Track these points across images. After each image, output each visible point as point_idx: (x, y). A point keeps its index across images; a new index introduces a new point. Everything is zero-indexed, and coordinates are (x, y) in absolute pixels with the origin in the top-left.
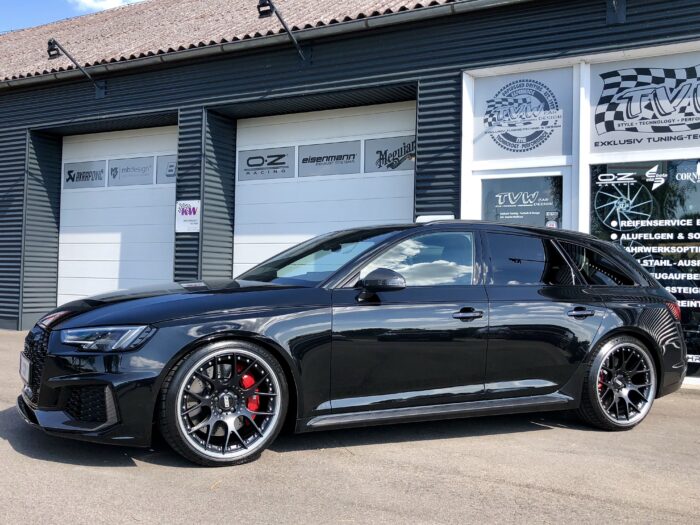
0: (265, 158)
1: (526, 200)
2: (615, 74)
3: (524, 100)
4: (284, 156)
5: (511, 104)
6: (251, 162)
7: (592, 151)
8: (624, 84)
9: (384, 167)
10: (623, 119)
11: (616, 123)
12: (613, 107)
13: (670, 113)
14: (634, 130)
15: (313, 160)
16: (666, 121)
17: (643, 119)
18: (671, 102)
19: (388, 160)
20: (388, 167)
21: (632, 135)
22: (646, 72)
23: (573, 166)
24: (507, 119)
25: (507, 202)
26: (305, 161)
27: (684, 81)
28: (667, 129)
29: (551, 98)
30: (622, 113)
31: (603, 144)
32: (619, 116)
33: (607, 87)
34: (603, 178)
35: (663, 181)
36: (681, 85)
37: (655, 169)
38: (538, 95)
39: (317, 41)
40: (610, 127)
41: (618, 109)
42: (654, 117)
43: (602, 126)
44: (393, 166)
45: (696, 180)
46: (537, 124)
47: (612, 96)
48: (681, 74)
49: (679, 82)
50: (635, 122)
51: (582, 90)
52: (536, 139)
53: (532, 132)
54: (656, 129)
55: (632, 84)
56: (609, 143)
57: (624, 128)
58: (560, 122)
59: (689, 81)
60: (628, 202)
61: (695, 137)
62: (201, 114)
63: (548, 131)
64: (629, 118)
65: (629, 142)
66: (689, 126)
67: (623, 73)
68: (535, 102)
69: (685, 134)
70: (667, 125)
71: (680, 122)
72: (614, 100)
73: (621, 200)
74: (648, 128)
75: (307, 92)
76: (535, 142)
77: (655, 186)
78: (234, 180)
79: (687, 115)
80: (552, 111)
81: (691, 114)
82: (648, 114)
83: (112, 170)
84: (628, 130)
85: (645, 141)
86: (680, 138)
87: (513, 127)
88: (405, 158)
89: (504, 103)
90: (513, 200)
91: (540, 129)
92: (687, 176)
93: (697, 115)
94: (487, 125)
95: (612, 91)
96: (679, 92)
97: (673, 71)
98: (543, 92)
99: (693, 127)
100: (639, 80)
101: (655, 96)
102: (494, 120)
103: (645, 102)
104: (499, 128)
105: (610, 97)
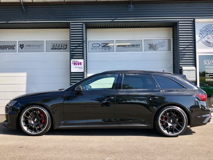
3: (212, 31)
6: (94, 45)
15: (122, 46)
25: (207, 63)
44: (155, 49)
87: (209, 39)
88: (160, 47)
89: (206, 31)
90: (210, 62)
94: (200, 37)
102: (202, 36)
104: (204, 39)
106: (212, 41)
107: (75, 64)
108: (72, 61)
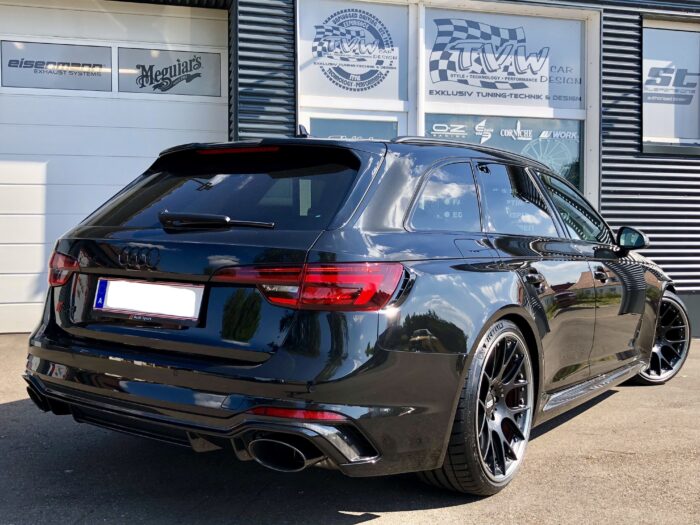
2: (448, 22)
3: (358, 33)
5: (343, 34)
7: (427, 100)
8: (456, 34)
9: (149, 87)
10: (454, 69)
11: (449, 72)
13: (495, 71)
14: (466, 82)
16: (492, 78)
17: (473, 72)
18: (497, 59)
19: (155, 79)
20: (155, 87)
21: (462, 87)
22: (475, 25)
24: (337, 50)
26: (13, 64)
27: (507, 41)
28: (492, 86)
29: (385, 36)
30: (454, 63)
31: (438, 93)
32: (451, 66)
33: (441, 34)
34: (436, 127)
35: (490, 136)
36: (505, 45)
37: (483, 123)
38: (371, 29)
40: (443, 76)
41: (451, 59)
42: (483, 72)
43: (436, 74)
44: (162, 88)
45: (516, 137)
46: (372, 62)
47: (446, 44)
48: (505, 34)
50: (466, 75)
52: (371, 79)
53: (367, 70)
54: (485, 85)
55: (463, 35)
56: (443, 93)
57: (456, 79)
58: (396, 63)
59: (511, 42)
61: (516, 96)
63: (384, 71)
64: (460, 68)
65: (461, 93)
66: (511, 85)
67: (455, 22)
68: (370, 37)
69: (508, 92)
70: (493, 81)
71: (504, 80)
72: (447, 49)
74: (477, 82)
76: (369, 82)
77: (483, 140)
79: (509, 74)
80: (387, 49)
81: (512, 74)
82: (477, 68)
84: (460, 81)
85: (475, 94)
86: (503, 96)
87: (346, 62)
89: (335, 32)
91: (375, 69)
92: (509, 133)
93: (518, 76)
94: (315, 53)
95: (445, 39)
96: (503, 51)
97: (498, 29)
98: (378, 27)
99: (515, 86)
100: (470, 32)
101: (483, 51)
102: (324, 49)
103: (475, 55)
104: (330, 61)
105: (445, 45)
106: (356, 70)
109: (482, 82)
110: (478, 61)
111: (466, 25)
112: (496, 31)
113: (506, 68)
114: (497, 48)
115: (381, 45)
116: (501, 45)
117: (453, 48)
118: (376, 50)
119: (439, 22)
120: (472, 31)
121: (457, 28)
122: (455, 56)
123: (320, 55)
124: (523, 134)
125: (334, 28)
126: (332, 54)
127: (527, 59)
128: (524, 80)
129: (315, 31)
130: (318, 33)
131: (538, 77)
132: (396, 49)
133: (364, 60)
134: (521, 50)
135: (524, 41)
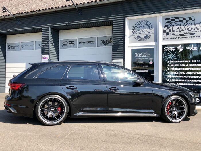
0: (68, 42)
1: (144, 55)
2: (169, 19)
3: (143, 26)
4: (73, 41)
5: (139, 27)
6: (64, 43)
7: (162, 41)
8: (171, 22)
9: (103, 45)
10: (171, 32)
11: (169, 33)
12: (168, 28)
13: (184, 30)
14: (174, 35)
15: (82, 43)
16: (183, 33)
17: (177, 32)
18: (185, 27)
19: (104, 43)
21: (174, 36)
22: (178, 18)
23: (157, 45)
24: (138, 31)
25: (138, 56)
26: (80, 43)
27: (188, 21)
28: (183, 35)
29: (151, 25)
31: (166, 39)
32: (170, 31)
33: (167, 22)
34: (165, 49)
35: (182, 50)
36: (187, 22)
37: (180, 46)
38: (147, 25)
39: (83, 8)
40: (167, 34)
42: (180, 31)
43: (165, 33)
44: (106, 45)
45: (191, 49)
46: (147, 33)
48: (187, 19)
49: (187, 21)
50: (175, 33)
51: (160, 23)
52: (146, 37)
54: (181, 35)
55: (174, 22)
56: (167, 39)
57: (171, 34)
58: (154, 32)
59: (190, 21)
60: (173, 55)
61: (191, 37)
62: (49, 29)
63: (150, 35)
64: (173, 31)
65: (173, 38)
66: (190, 34)
67: (171, 19)
68: (146, 26)
69: (188, 36)
71: (187, 33)
72: (169, 26)
73: (171, 55)
74: (178, 34)
75: (80, 23)
76: (146, 38)
77: (180, 51)
78: (59, 49)
79: (189, 31)
81: (190, 31)
82: (178, 30)
83: (22, 45)
85: (177, 38)
86: (187, 37)
87: (140, 34)
88: (109, 42)
89: (137, 27)
90: (140, 55)
91: (148, 34)
92: (188, 48)
93: (192, 31)
94: (133, 33)
95: (168, 24)
96: (187, 24)
97: (185, 18)
98: (149, 24)
99: (191, 34)
100: (176, 21)
101: (180, 25)
102: (135, 32)
103: (177, 27)
104: (136, 34)
105: (168, 25)
106: (142, 36)
107: (44, 58)
108: (42, 56)
109: (180, 34)
110: (178, 28)
111: (175, 19)
112: (184, 19)
113: (188, 29)
114: (185, 24)
115: (150, 28)
116: (186, 22)
117: (171, 26)
118: (148, 30)
119: (166, 19)
120: (176, 20)
121: (172, 20)
122: (171, 28)
123: (134, 33)
124: (194, 48)
125: (137, 26)
126: (137, 32)
127: (195, 25)
128: (194, 32)
129: (133, 27)
130: (133, 28)
131: (199, 30)
132: (154, 29)
133: (145, 33)
134: (193, 23)
135: (194, 20)
